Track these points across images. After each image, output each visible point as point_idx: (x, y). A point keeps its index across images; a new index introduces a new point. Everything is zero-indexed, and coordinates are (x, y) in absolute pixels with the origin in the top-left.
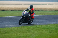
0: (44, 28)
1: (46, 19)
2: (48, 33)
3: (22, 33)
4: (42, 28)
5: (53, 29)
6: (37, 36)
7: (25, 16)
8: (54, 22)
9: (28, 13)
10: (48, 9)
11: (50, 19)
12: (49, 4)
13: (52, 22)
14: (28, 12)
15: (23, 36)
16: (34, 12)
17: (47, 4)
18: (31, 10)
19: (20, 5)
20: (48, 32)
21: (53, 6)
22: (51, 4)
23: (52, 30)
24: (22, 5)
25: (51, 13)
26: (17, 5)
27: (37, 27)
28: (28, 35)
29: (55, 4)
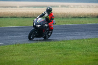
0: (54, 48)
1: (58, 32)
2: (60, 56)
3: (16, 56)
4: (51, 48)
5: (70, 48)
6: (42, 61)
7: (39, 26)
8: (70, 37)
9: (44, 21)
10: (60, 14)
11: (65, 32)
12: (62, 6)
13: (68, 37)
14: (44, 19)
15: (19, 61)
16: (53, 19)
17: (60, 6)
18: (49, 15)
19: (14, 8)
20: (60, 54)
21: (70, 9)
22: (65, 6)
23: (67, 50)
24: (16, 7)
25: (65, 20)
26: (8, 8)
27: (43, 46)
28: (27, 59)
29: (72, 6)
